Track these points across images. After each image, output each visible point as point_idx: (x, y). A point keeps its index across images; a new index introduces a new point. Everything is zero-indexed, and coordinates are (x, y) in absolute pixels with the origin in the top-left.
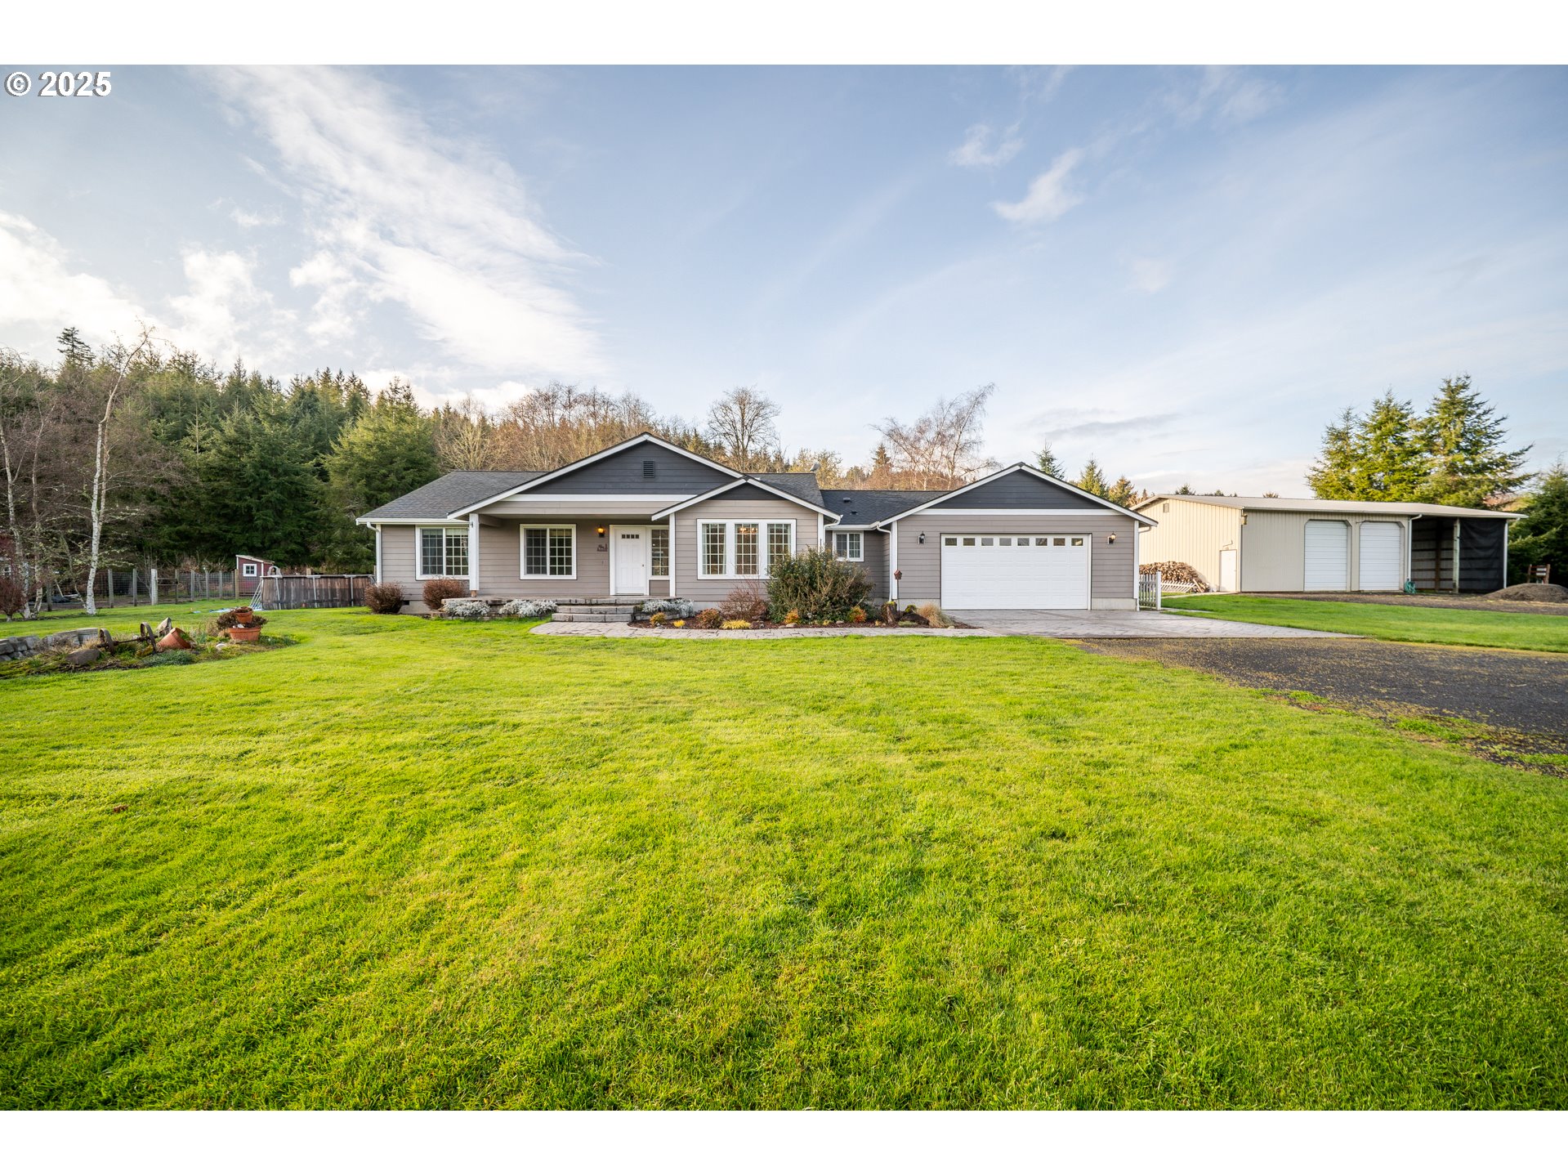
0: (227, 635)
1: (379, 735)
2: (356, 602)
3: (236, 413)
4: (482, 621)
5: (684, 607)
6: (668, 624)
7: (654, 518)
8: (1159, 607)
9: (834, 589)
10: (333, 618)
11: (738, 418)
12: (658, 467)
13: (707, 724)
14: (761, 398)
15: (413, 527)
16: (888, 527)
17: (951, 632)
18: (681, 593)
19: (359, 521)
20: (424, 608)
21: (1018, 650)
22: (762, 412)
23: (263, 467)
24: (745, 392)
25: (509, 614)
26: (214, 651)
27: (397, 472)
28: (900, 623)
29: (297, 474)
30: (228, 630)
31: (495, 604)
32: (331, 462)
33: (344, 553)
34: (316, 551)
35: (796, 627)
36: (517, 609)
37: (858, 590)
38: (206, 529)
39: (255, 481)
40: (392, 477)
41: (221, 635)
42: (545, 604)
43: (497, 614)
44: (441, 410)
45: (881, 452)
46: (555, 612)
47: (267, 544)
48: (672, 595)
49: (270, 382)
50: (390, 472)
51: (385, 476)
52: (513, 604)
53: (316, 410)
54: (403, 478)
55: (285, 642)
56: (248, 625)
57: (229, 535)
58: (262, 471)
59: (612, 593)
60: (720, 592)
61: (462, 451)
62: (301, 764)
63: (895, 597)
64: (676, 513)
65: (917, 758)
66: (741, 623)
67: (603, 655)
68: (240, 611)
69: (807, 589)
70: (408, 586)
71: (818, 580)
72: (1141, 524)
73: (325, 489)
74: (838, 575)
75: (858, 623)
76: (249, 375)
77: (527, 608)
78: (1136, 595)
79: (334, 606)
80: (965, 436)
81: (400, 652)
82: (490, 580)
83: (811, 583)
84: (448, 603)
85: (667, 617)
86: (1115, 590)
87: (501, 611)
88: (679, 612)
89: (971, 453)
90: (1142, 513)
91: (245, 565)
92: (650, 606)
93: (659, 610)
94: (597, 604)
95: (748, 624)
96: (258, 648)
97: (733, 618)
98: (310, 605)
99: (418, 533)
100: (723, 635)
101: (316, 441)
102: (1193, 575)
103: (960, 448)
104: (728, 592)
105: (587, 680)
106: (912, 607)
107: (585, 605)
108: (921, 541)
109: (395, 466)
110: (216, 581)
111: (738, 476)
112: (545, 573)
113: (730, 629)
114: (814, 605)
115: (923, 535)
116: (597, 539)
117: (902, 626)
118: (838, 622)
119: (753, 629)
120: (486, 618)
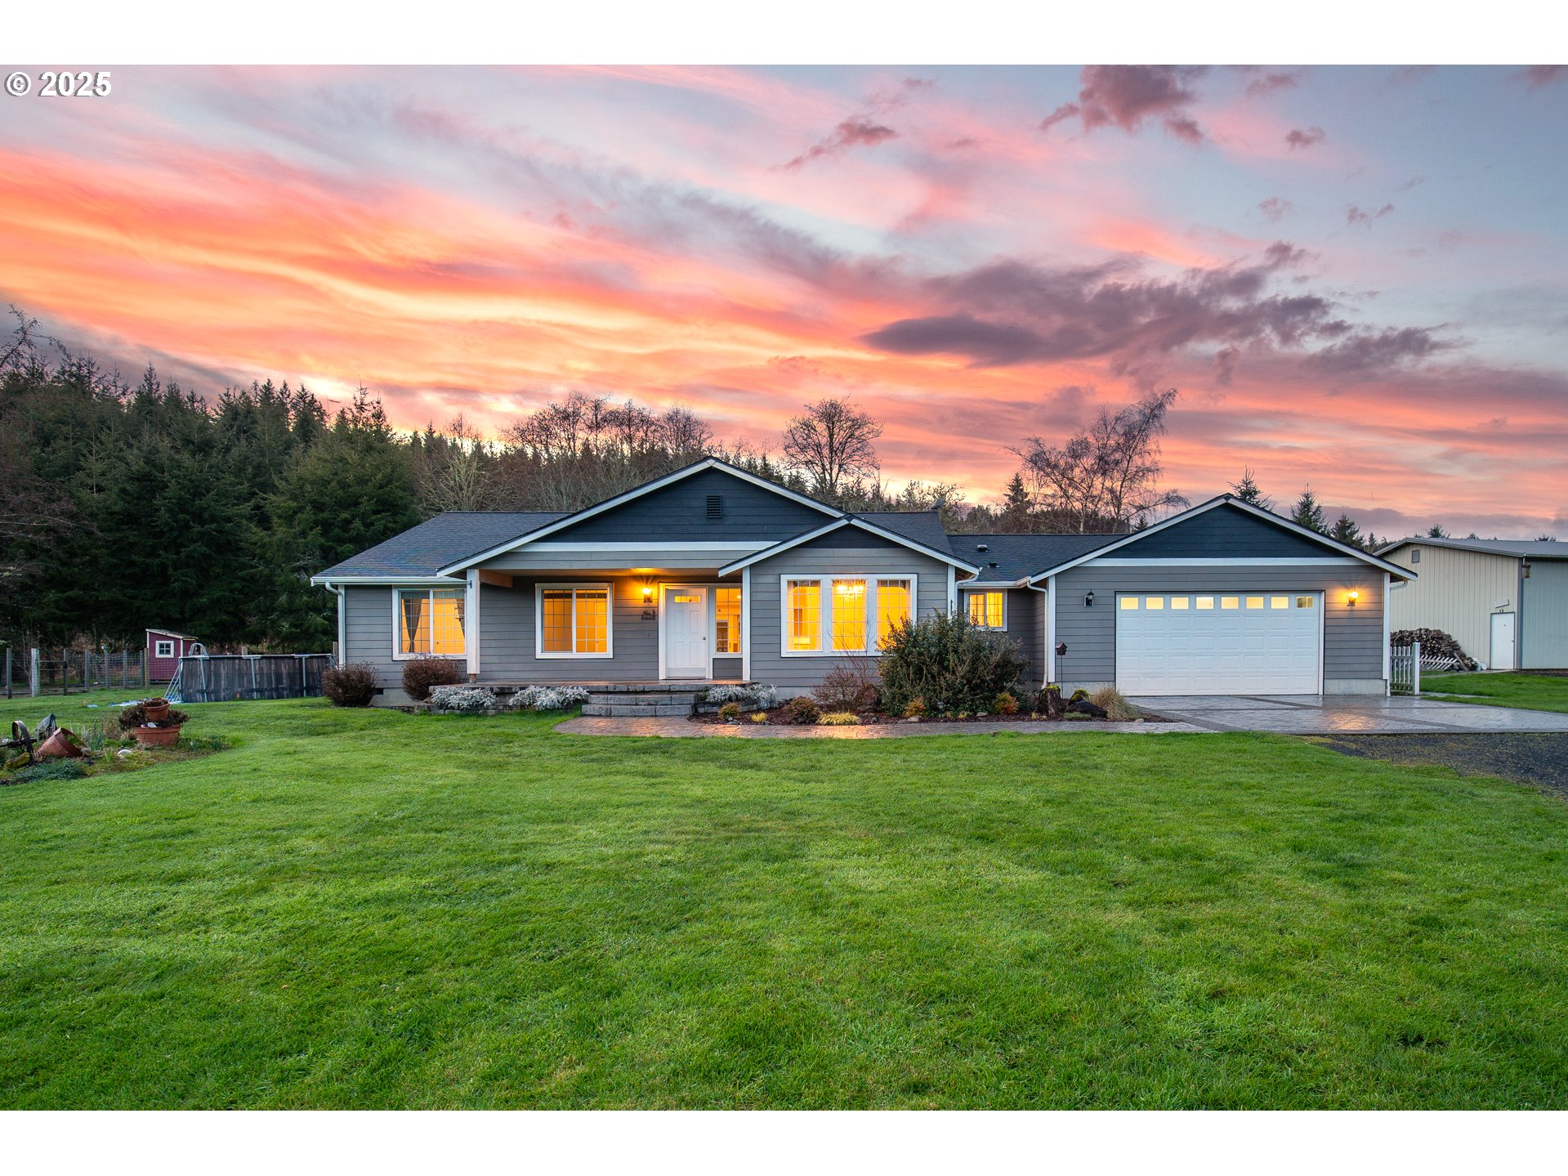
0: (132, 738)
1: (353, 882)
2: (312, 690)
3: (146, 438)
4: (485, 715)
5: (763, 694)
6: (743, 719)
7: (721, 574)
8: (1417, 690)
9: (973, 669)
10: (279, 713)
11: (824, 441)
12: (728, 503)
13: (828, 862)
14: (856, 413)
15: (387, 588)
17: (1139, 727)
18: (757, 674)
19: (315, 580)
20: (402, 698)
21: (1245, 751)
22: (857, 433)
23: (183, 510)
24: (833, 405)
25: (522, 706)
26: (114, 759)
27: (363, 517)
28: (1067, 715)
29: (229, 520)
30: (133, 731)
31: (504, 692)
32: (277, 502)
33: (292, 625)
34: (253, 622)
35: (921, 721)
36: (533, 697)
37: (1006, 670)
38: (105, 596)
39: (172, 529)
40: (357, 524)
41: (124, 736)
42: (571, 693)
43: (505, 706)
44: (422, 435)
45: (1017, 487)
46: (586, 702)
47: (187, 615)
48: (746, 678)
49: (192, 399)
50: (354, 518)
51: (348, 522)
52: (528, 691)
53: (254, 436)
54: (372, 524)
55: (216, 746)
56: (162, 724)
57: (137, 603)
58: (181, 516)
59: (662, 676)
60: (812, 674)
61: (452, 489)
62: (240, 927)
63: (1052, 679)
64: (752, 566)
66: (846, 716)
67: (657, 762)
68: (152, 704)
69: (935, 669)
70: (381, 668)
71: (951, 656)
72: (1394, 578)
73: (267, 540)
74: (979, 648)
75: (1007, 714)
76: (163, 390)
77: (547, 698)
78: (1386, 674)
79: (280, 697)
80: (1137, 461)
81: (375, 758)
82: (496, 660)
83: (941, 659)
84: (439, 692)
85: (740, 708)
86: (1357, 667)
87: (511, 701)
88: (756, 702)
89: (1144, 483)
90: (1391, 559)
91: (158, 643)
92: (716, 694)
93: (730, 699)
94: (644, 692)
95: (855, 718)
96: (176, 755)
97: (831, 709)
98: (247, 695)
99: (395, 596)
100: (819, 732)
101: (255, 476)
102: (1453, 649)
103: (1129, 478)
104: (824, 674)
105: (643, 798)
106: (1082, 693)
107: (628, 692)
108: (1089, 602)
109: (362, 509)
110: (119, 664)
111: (838, 514)
112: (571, 650)
113: (829, 724)
114: (946, 690)
115: (1091, 594)
116: (641, 603)
117: (1071, 720)
118: (979, 714)
119: (862, 724)
120: (491, 712)
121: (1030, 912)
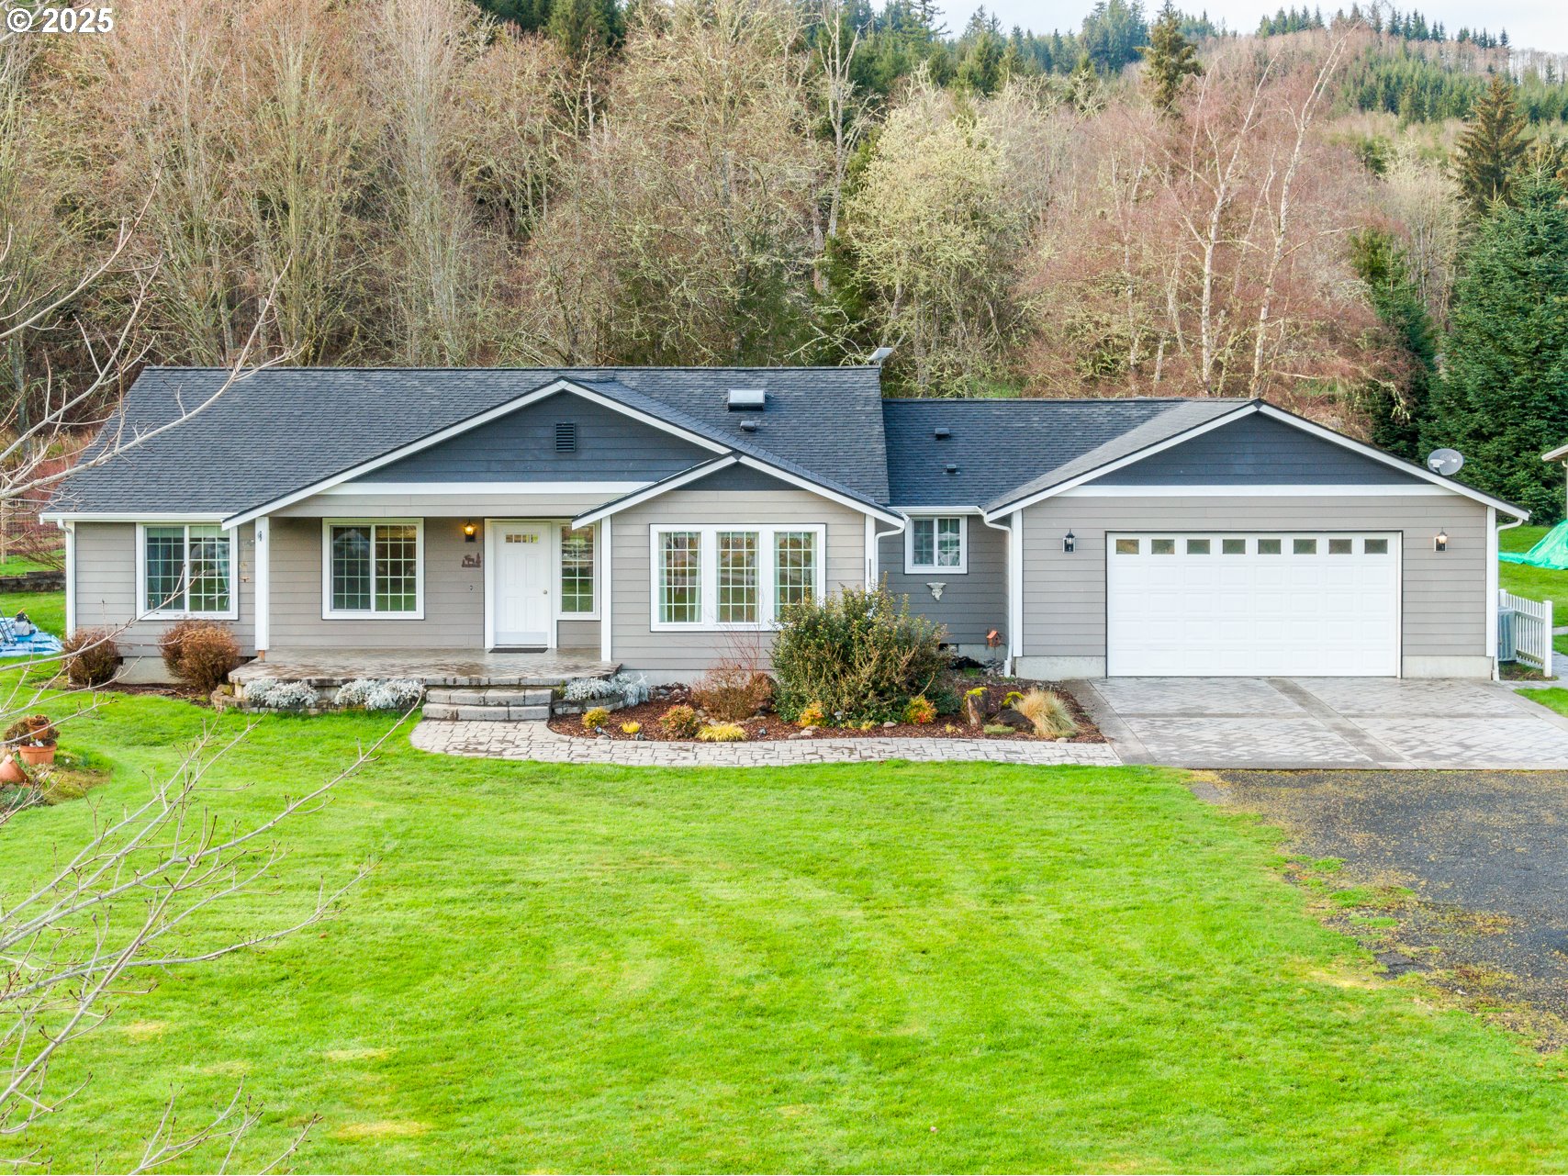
4: (307, 718)
5: (631, 687)
6: (613, 728)
7: (574, 523)
9: (881, 670)
12: (583, 432)
16: (1007, 521)
18: (619, 653)
25: (350, 704)
28: (988, 728)
31: (326, 686)
35: (816, 734)
36: (361, 695)
42: (410, 687)
43: (331, 704)
46: (426, 701)
52: (355, 686)
60: (689, 653)
63: (1018, 653)
64: (612, 518)
66: (732, 726)
69: (837, 667)
71: (857, 650)
75: (920, 725)
77: (380, 697)
83: (845, 656)
85: (608, 713)
87: (336, 698)
88: (624, 700)
92: (575, 690)
93: (594, 697)
94: (489, 687)
100: (694, 755)
107: (470, 687)
108: (1068, 547)
111: (723, 450)
113: (710, 740)
114: (849, 694)
115: (1071, 535)
117: (988, 736)
118: (887, 724)
119: (747, 740)
120: (314, 711)
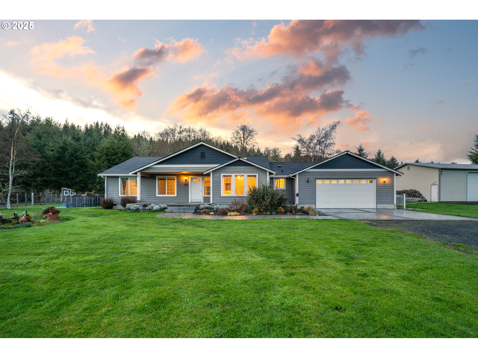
0: (46, 217)
1: (81, 256)
2: (99, 205)
3: (64, 137)
4: (140, 212)
5: (215, 207)
6: (208, 214)
7: (204, 173)
8: (405, 207)
9: (272, 201)
10: (89, 210)
11: (242, 136)
12: (206, 154)
14: (251, 129)
15: (118, 177)
16: (295, 176)
17: (318, 217)
18: (214, 201)
19: (99, 175)
20: (120, 207)
22: (251, 134)
23: (72, 156)
24: (245, 126)
25: (150, 209)
26: (39, 222)
27: (119, 158)
28: (297, 213)
29: (84, 159)
30: (46, 215)
31: (145, 206)
32: (96, 154)
33: (100, 187)
34: (90, 186)
35: (256, 215)
36: (152, 207)
37: (281, 201)
38: (52, 179)
39: (69, 161)
40: (117, 160)
41: (44, 216)
42: (163, 206)
43: (145, 209)
44: (137, 135)
45: (297, 148)
46: (166, 208)
47: (73, 184)
48: (211, 202)
49: (78, 127)
50: (116, 158)
51: (115, 159)
52: (151, 205)
53: (92, 136)
54: (121, 160)
55: (68, 219)
56: (53, 213)
57: (60, 181)
58: (72, 158)
59: (190, 201)
60: (229, 201)
61: (142, 150)
62: (47, 268)
63: (297, 203)
64: (213, 171)
65: (286, 271)
66: (235, 213)
67: (178, 225)
68: (51, 208)
69: (261, 200)
70: (116, 199)
71: (266, 197)
72: (397, 175)
73: (94, 164)
74: (273, 194)
75: (281, 213)
76: (70, 124)
77: (156, 207)
78: (395, 203)
79: (91, 206)
80: (329, 141)
81: (105, 223)
82: (145, 197)
83: (263, 197)
84: (128, 205)
85: (207, 211)
86: (386, 201)
87: (147, 208)
88: (213, 209)
89: (331, 148)
90: (398, 170)
91: (64, 191)
92: (202, 207)
93: (205, 208)
94: (182, 206)
95: (238, 214)
96: (57, 221)
97: (233, 211)
99: (120, 179)
100: (226, 218)
101: (92, 147)
102: (420, 195)
103: (326, 146)
104: (231, 201)
105: (167, 235)
106: (303, 207)
107: (178, 206)
108: (308, 181)
109: (118, 155)
110: (54, 197)
111: (236, 157)
112: (165, 194)
113: (230, 215)
114: (264, 206)
115: (308, 179)
116: (184, 181)
117: (298, 215)
118: (273, 213)
119: (240, 215)
120: (142, 211)
121: (253, 269)
